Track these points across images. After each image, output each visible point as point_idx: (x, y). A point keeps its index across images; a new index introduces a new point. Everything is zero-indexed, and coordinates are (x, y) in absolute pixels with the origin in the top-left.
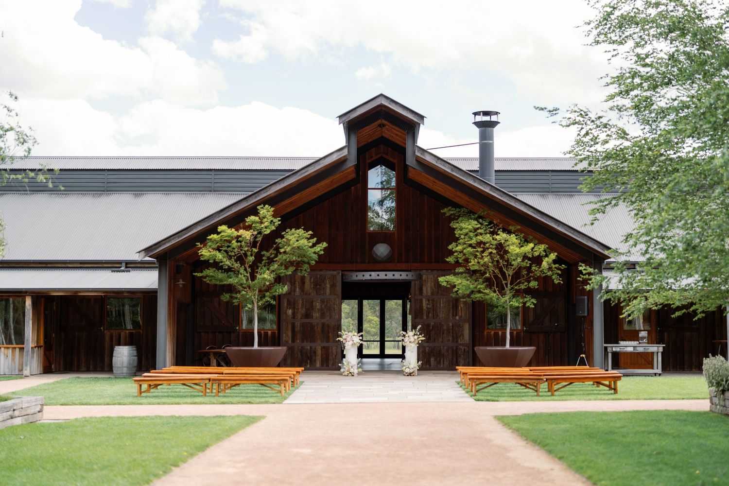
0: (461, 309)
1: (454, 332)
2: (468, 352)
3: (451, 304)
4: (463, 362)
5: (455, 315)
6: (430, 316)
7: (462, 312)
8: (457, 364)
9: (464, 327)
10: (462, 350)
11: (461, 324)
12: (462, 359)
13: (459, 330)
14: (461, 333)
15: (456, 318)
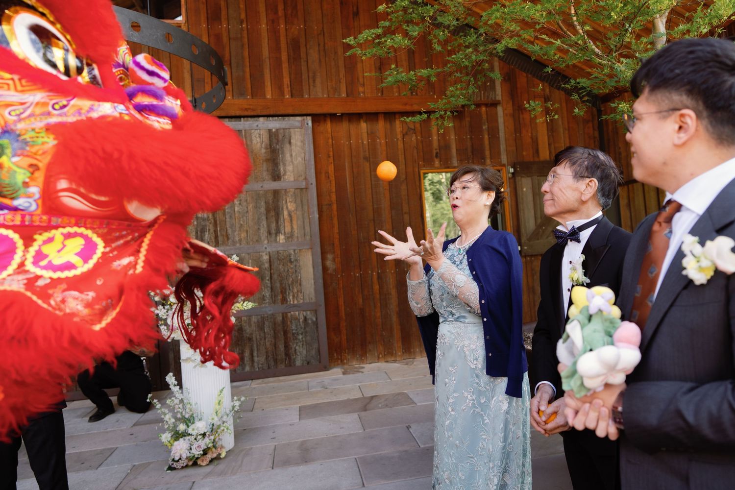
0: (290, 215)
1: (275, 276)
2: (316, 324)
3: (263, 203)
4: (305, 352)
5: (273, 231)
6: (206, 238)
7: (291, 220)
8: (287, 359)
9: (299, 260)
10: (300, 322)
11: (291, 254)
12: (301, 346)
13: (286, 269)
14: (294, 276)
15: (278, 240)
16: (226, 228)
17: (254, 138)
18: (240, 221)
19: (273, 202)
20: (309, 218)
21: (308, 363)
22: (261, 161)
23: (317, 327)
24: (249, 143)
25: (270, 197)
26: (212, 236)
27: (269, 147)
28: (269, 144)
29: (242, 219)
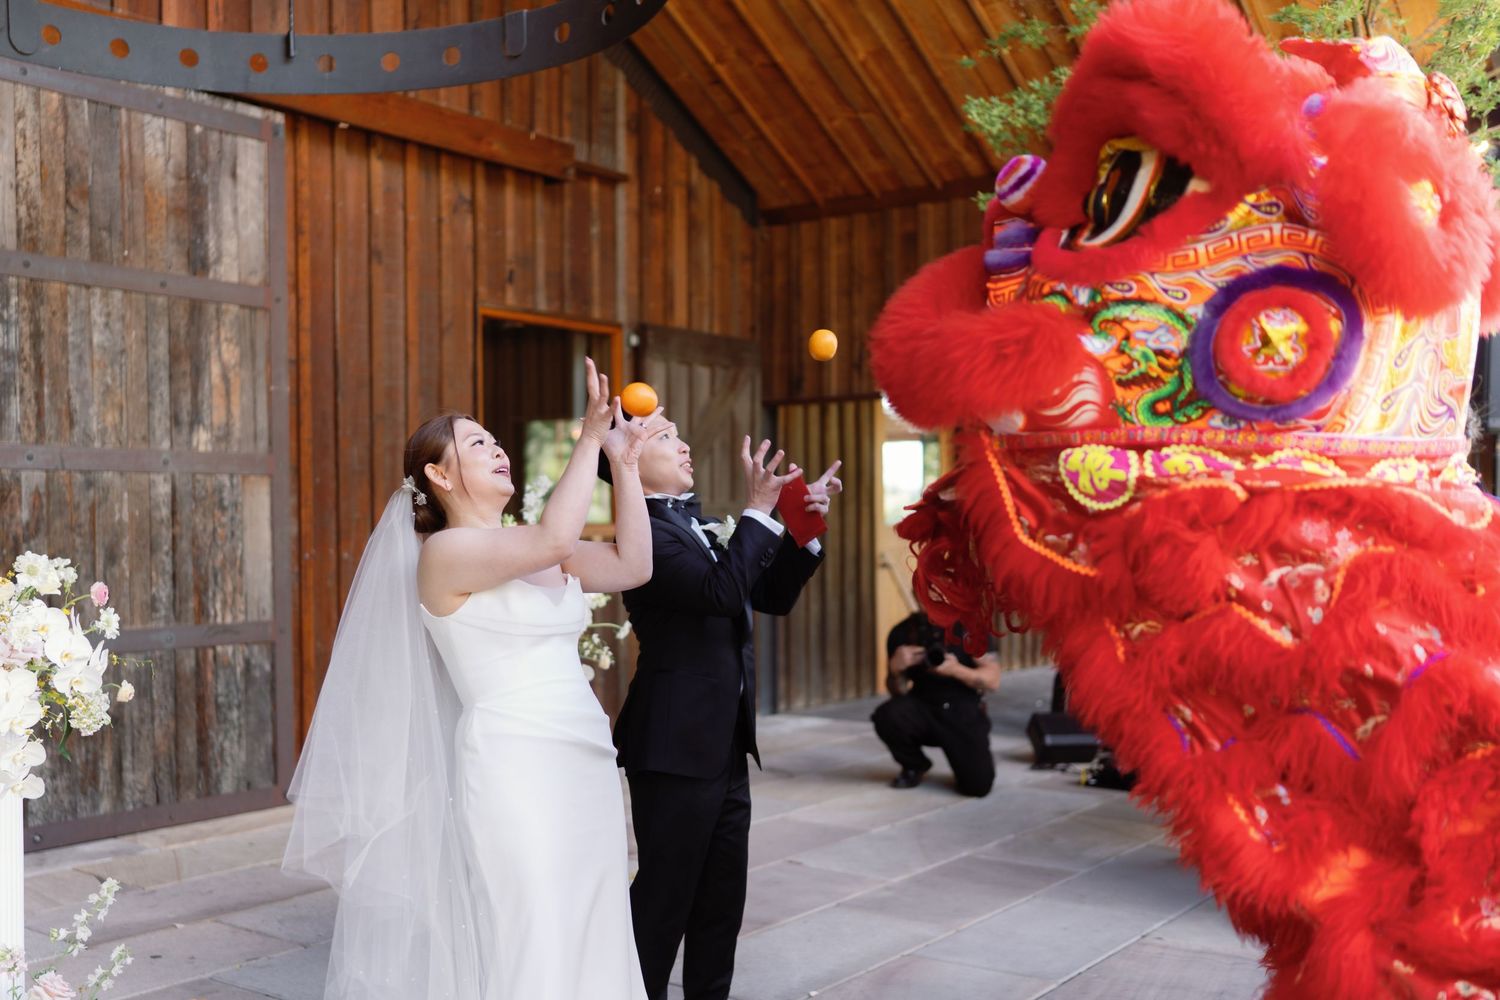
0: (225, 378)
1: (184, 545)
2: (272, 680)
3: (163, 333)
4: (243, 756)
5: (185, 417)
6: (14, 414)
7: (228, 394)
8: (202, 775)
9: (242, 505)
10: (235, 674)
11: (224, 486)
12: (236, 738)
13: (210, 528)
14: (228, 546)
15: (195, 443)
16: (68, 392)
17: (148, 139)
18: (104, 375)
19: (188, 333)
20: (269, 394)
21: (249, 785)
22: (164, 211)
23: (273, 691)
24: (136, 150)
25: (182, 323)
26: (28, 410)
27: (184, 174)
28: (184, 166)
29: (109, 371)
